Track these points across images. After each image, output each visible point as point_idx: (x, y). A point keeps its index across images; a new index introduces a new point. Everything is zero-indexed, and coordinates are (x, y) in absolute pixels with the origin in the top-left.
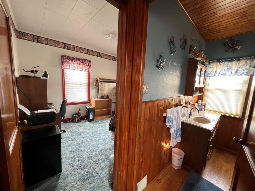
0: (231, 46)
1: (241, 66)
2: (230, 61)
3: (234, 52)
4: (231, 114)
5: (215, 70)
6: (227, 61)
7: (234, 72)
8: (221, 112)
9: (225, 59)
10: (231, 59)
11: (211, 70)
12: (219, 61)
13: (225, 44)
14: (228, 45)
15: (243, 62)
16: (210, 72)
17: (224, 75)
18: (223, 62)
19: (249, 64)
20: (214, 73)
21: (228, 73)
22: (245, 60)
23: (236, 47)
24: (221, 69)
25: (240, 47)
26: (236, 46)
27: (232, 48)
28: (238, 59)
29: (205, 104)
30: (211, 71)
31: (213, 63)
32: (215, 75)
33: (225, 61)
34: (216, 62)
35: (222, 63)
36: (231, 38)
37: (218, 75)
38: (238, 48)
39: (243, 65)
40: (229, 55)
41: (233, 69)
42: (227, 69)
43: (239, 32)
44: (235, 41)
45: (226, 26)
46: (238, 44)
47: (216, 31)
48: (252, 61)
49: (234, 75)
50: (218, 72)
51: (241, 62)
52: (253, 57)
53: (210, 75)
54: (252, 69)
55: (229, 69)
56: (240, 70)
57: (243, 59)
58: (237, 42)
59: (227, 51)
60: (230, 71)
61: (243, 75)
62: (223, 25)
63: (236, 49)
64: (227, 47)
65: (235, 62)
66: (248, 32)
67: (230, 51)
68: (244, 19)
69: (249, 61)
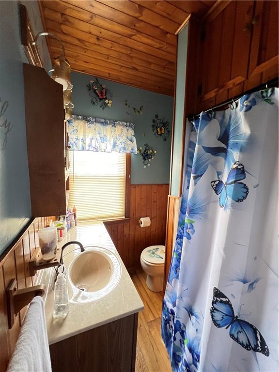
0: (99, 96)
1: (118, 137)
2: (102, 123)
3: (103, 108)
5: (81, 137)
6: (99, 122)
7: (110, 147)
8: (102, 218)
9: (96, 118)
10: (103, 120)
11: (75, 136)
12: (85, 118)
13: (90, 87)
14: (95, 91)
15: (119, 128)
16: (75, 140)
17: (97, 149)
18: (92, 123)
19: (125, 135)
20: (80, 144)
21: (103, 146)
22: (121, 127)
23: (107, 101)
24: (90, 137)
25: (110, 102)
26: (106, 99)
27: (101, 99)
28: (113, 122)
29: (74, 210)
30: (77, 139)
31: (77, 121)
32: (83, 148)
33: (95, 121)
34: (81, 120)
35: (91, 125)
36: (97, 79)
37: (87, 148)
38: (110, 103)
39: (120, 135)
40: (97, 110)
41: (108, 139)
42: (101, 137)
43: (109, 74)
44: (104, 89)
45: (99, 35)
46: (108, 96)
47: (79, 40)
48: (128, 130)
49: (110, 151)
50: (88, 142)
51: (116, 129)
52: (128, 124)
53: (75, 148)
54: (130, 142)
55: (104, 139)
56: (118, 143)
57: (119, 123)
58: (106, 92)
59: (94, 104)
60: (105, 142)
61: (121, 152)
62: (97, 21)
63: (106, 104)
64: (94, 95)
65: (109, 127)
66: (118, 81)
67: (99, 106)
68: (130, 36)
69: (125, 129)
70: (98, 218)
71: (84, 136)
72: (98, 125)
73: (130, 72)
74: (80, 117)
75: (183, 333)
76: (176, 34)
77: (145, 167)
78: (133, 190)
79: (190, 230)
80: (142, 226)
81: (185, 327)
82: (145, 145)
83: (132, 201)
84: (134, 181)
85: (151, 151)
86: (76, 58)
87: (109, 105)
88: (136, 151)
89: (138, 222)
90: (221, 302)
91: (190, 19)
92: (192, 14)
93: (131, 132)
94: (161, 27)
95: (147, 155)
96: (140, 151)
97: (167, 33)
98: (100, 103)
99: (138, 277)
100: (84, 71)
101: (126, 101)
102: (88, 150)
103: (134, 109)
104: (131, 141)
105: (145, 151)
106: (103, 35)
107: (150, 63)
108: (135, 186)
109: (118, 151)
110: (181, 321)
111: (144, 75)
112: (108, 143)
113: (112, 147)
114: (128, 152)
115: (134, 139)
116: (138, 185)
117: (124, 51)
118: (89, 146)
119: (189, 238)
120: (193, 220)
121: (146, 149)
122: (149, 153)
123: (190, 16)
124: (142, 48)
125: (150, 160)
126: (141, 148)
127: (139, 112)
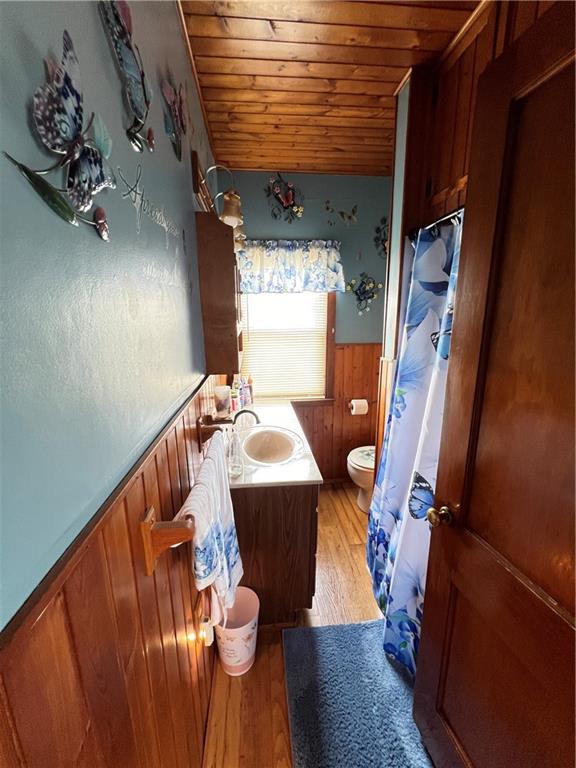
0: (282, 203)
1: (313, 266)
2: (288, 247)
3: (291, 222)
5: (257, 273)
6: (282, 246)
7: (300, 284)
8: (288, 396)
9: (277, 240)
10: (289, 243)
11: (249, 273)
12: (263, 243)
13: (269, 191)
14: (276, 196)
15: (314, 252)
16: (249, 278)
17: (280, 290)
18: (273, 248)
19: (325, 262)
20: (256, 283)
21: (289, 284)
22: (318, 250)
23: (295, 209)
24: (271, 271)
25: (301, 209)
26: (294, 205)
27: (286, 208)
28: (304, 242)
29: (250, 382)
30: (252, 277)
31: (251, 250)
32: (260, 290)
33: (278, 246)
34: (258, 246)
35: (273, 253)
36: (280, 175)
37: (266, 289)
38: (299, 211)
39: (316, 264)
40: (283, 228)
41: (297, 271)
42: (286, 270)
43: (298, 164)
44: (289, 189)
45: (278, 122)
46: (297, 200)
47: (251, 134)
48: (328, 252)
49: (301, 290)
50: (267, 279)
51: (310, 254)
52: (330, 242)
53: (249, 290)
54: (332, 274)
55: (290, 273)
56: (313, 276)
57: (313, 244)
58: (293, 194)
59: (276, 216)
60: (293, 278)
61: (318, 290)
62: (273, 109)
63: (293, 215)
64: (275, 202)
65: (298, 252)
66: (314, 171)
67: (283, 218)
68: (322, 114)
69: (324, 253)
70: (284, 396)
71: (261, 270)
72: (282, 251)
73: (331, 155)
74: (255, 242)
75: (386, 546)
76: (395, 94)
77: (360, 313)
78: (339, 353)
79: (400, 405)
80: (353, 412)
81: (389, 536)
82: (361, 275)
83: (337, 372)
84: (341, 339)
85: (371, 285)
86: (249, 154)
87: (299, 215)
88: (343, 284)
89: (347, 405)
90: (421, 487)
91: (412, 75)
92: (413, 67)
93: (335, 256)
94: (369, 93)
95: (365, 292)
96: (352, 286)
97: (379, 97)
98: (284, 214)
99: (346, 494)
100: (260, 168)
101: (328, 202)
102: (268, 292)
103: (342, 214)
104: (335, 271)
105: (361, 285)
106: (285, 120)
107: (361, 138)
108: (343, 347)
109: (313, 289)
110: (386, 530)
111: (355, 156)
112: (297, 277)
113: (302, 284)
114: (330, 290)
115: (340, 268)
116: (348, 345)
117: (316, 132)
118: (270, 284)
119: (398, 416)
120: (403, 390)
121: (363, 283)
122: (367, 288)
123: (411, 70)
124: (344, 123)
125: (369, 301)
126: (353, 282)
127: (350, 218)
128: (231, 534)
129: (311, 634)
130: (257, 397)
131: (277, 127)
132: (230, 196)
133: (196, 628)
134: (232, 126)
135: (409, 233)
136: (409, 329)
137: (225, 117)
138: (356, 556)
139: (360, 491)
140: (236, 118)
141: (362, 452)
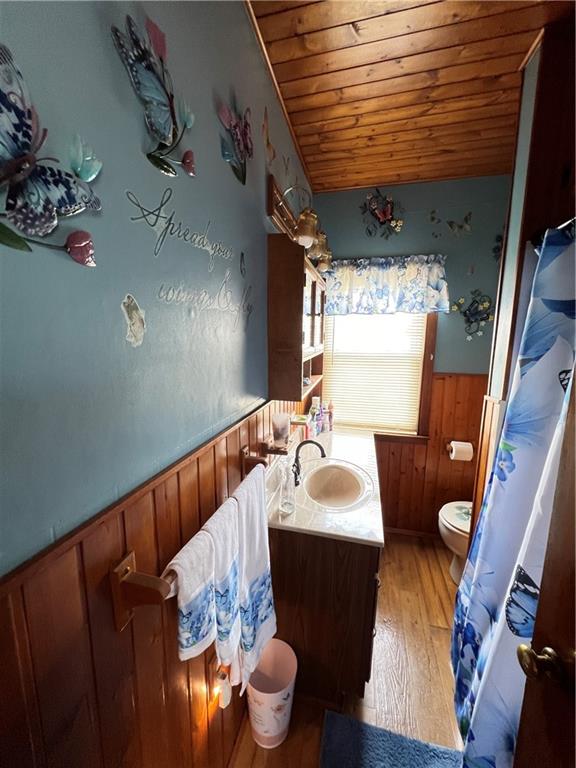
0: (379, 219)
1: (410, 284)
2: (382, 265)
3: (387, 238)
4: (394, 429)
5: (346, 293)
6: (374, 264)
7: (393, 305)
8: (372, 427)
9: (369, 258)
10: (383, 260)
11: (336, 294)
12: (355, 262)
13: (365, 208)
14: (373, 213)
15: (412, 269)
16: (336, 299)
17: (370, 311)
18: (365, 267)
19: (425, 279)
20: (344, 304)
21: (381, 305)
22: (417, 266)
23: (393, 224)
24: (361, 291)
25: (400, 223)
26: (392, 219)
27: (382, 223)
28: (400, 259)
29: (330, 407)
30: (339, 298)
31: (340, 270)
32: (348, 311)
33: (369, 264)
34: (347, 265)
35: (365, 272)
36: (377, 191)
37: (354, 310)
38: (397, 225)
39: (413, 281)
40: (378, 245)
41: (391, 290)
42: (377, 290)
43: (398, 175)
44: (389, 203)
45: (372, 133)
46: (396, 214)
47: (344, 151)
48: (430, 269)
49: (394, 310)
50: (356, 299)
51: (407, 271)
52: (432, 257)
53: (336, 311)
54: (433, 292)
55: (382, 293)
56: (409, 295)
57: (412, 261)
58: (392, 208)
59: (370, 233)
60: (385, 297)
61: (415, 310)
62: (364, 121)
63: (391, 230)
64: (371, 218)
65: (393, 270)
66: (417, 179)
67: (379, 234)
68: (422, 114)
69: (424, 269)
71: (350, 290)
72: (375, 269)
73: (438, 159)
74: (345, 262)
75: (476, 649)
76: (520, 68)
77: (469, 338)
78: (438, 384)
79: (506, 464)
80: (453, 456)
81: (481, 639)
82: (472, 293)
83: (435, 406)
84: (441, 366)
85: (486, 305)
86: (343, 173)
87: (398, 229)
88: (446, 305)
89: (445, 447)
90: (526, 591)
91: (543, 37)
92: (545, 26)
93: (438, 271)
94: (483, 75)
95: (477, 313)
96: (459, 306)
97: (500, 76)
98: (380, 231)
99: (435, 551)
100: (357, 185)
101: (433, 212)
102: (356, 313)
103: (451, 224)
104: (437, 288)
105: (472, 305)
106: (379, 129)
107: (477, 133)
108: (443, 377)
109: (407, 310)
110: (477, 629)
111: (468, 155)
112: (391, 298)
113: (396, 305)
114: (429, 311)
115: (444, 285)
116: (450, 376)
117: (418, 136)
118: (359, 305)
119: (503, 478)
120: (510, 443)
121: (475, 302)
122: (481, 308)
123: (543, 31)
124: (451, 119)
125: (483, 323)
126: (462, 301)
127: (461, 227)
128: (264, 583)
129: (359, 731)
130: (338, 424)
131: (370, 138)
132: (306, 215)
133: (209, 682)
134: (323, 147)
135: (531, 237)
136: (524, 363)
137: (315, 139)
138: (437, 643)
139: (455, 557)
140: (327, 138)
141: (461, 508)
